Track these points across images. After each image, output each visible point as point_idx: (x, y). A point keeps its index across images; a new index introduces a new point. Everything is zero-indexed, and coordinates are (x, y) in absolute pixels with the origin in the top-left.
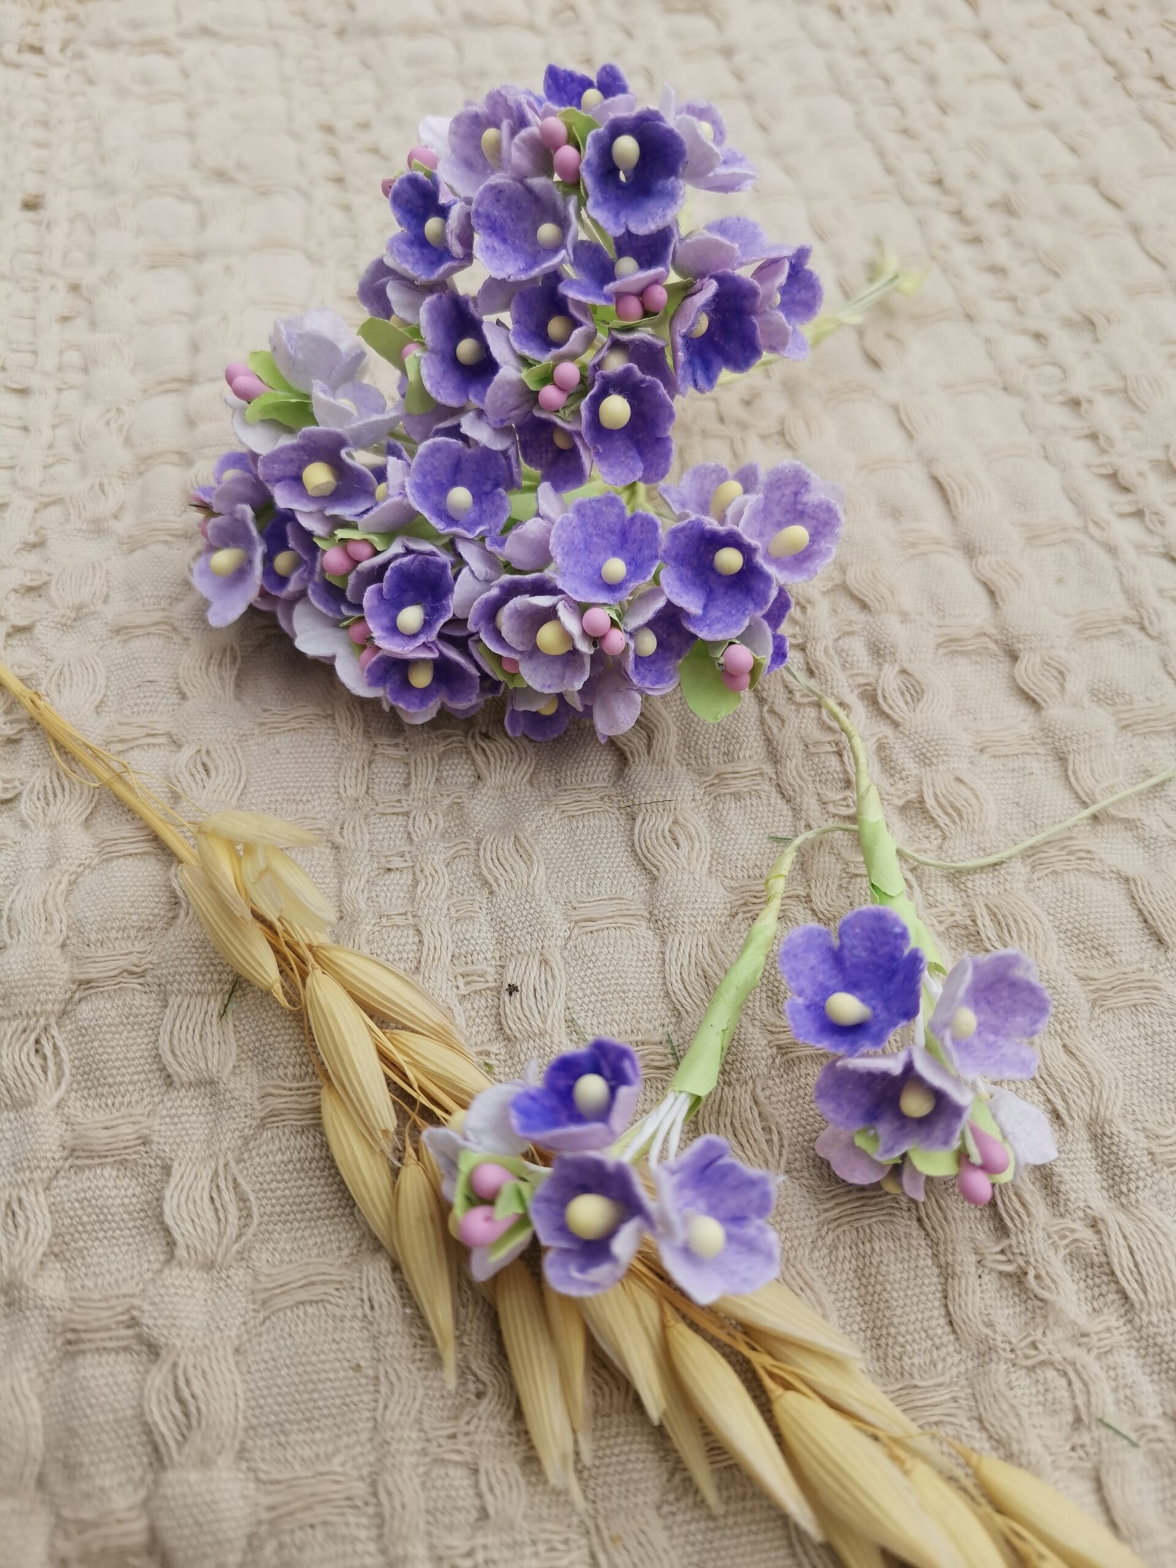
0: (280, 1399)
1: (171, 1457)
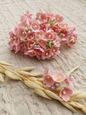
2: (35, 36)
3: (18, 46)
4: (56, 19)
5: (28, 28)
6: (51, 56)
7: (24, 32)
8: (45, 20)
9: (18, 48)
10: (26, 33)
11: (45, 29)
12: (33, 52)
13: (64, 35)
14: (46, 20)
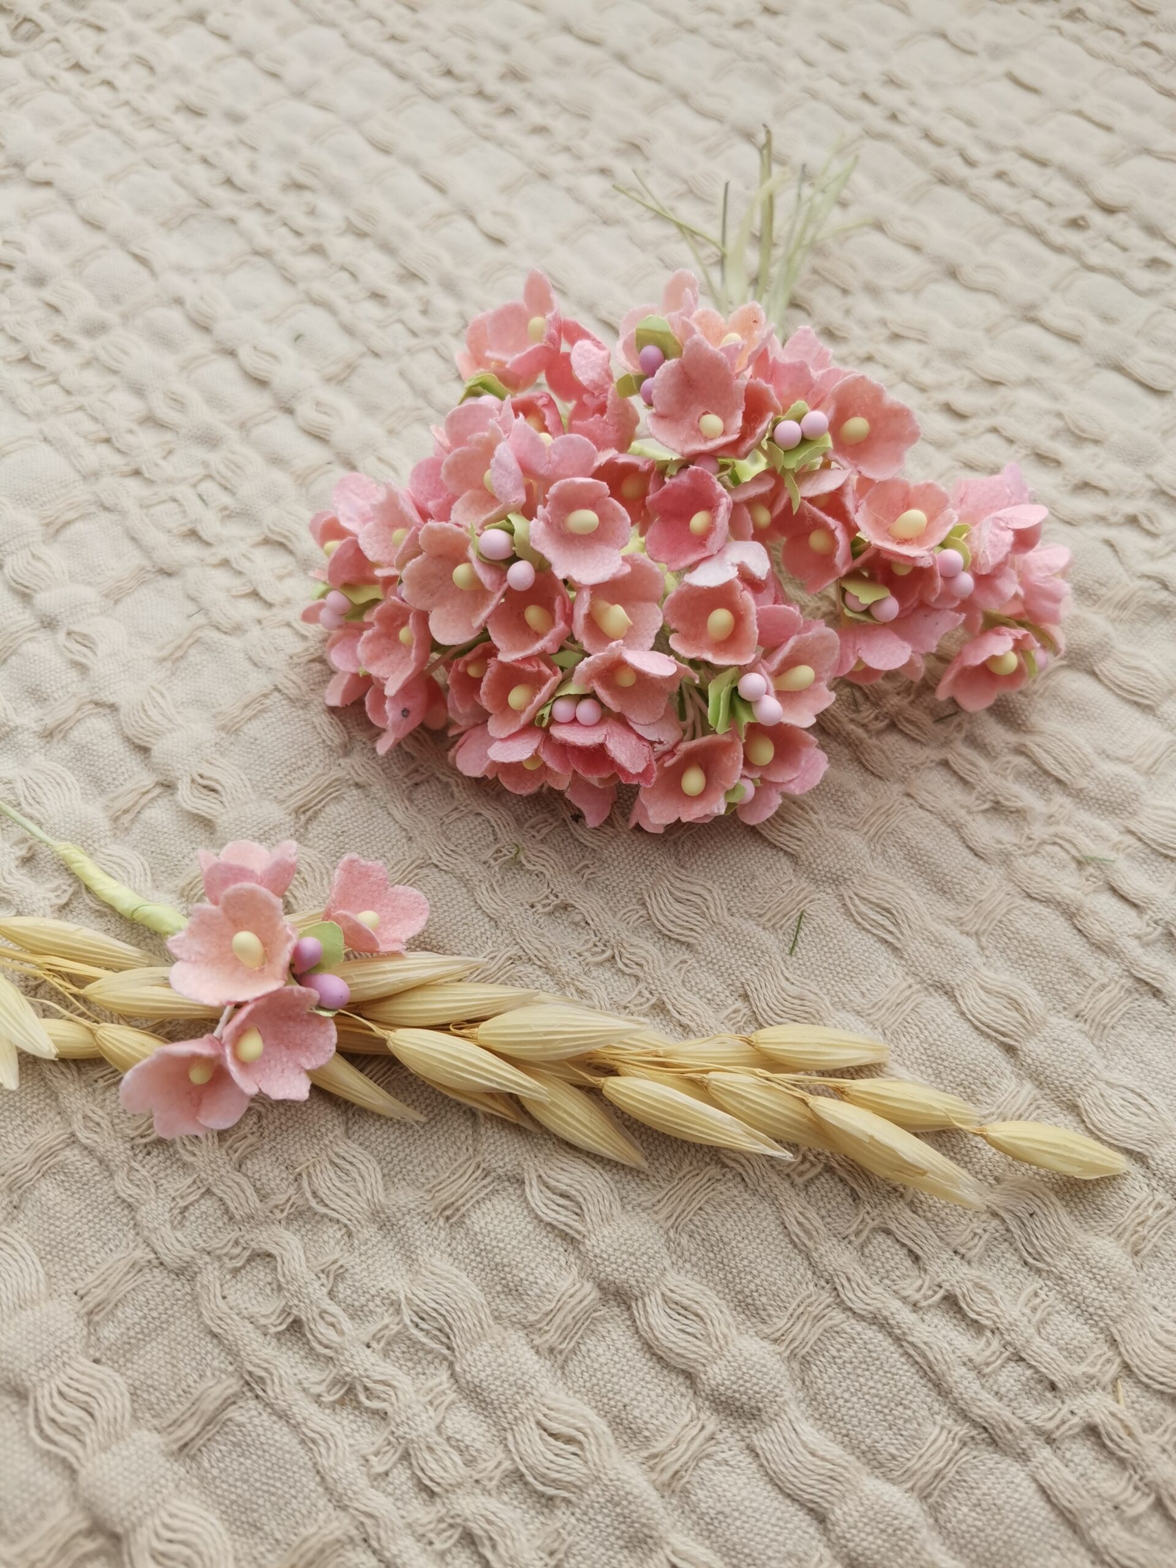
2: (569, 618)
3: (406, 690)
4: (836, 426)
5: (511, 532)
6: (730, 805)
7: (467, 560)
8: (712, 422)
9: (406, 712)
10: (486, 578)
11: (699, 521)
12: (535, 757)
13: (891, 607)
14: (725, 416)
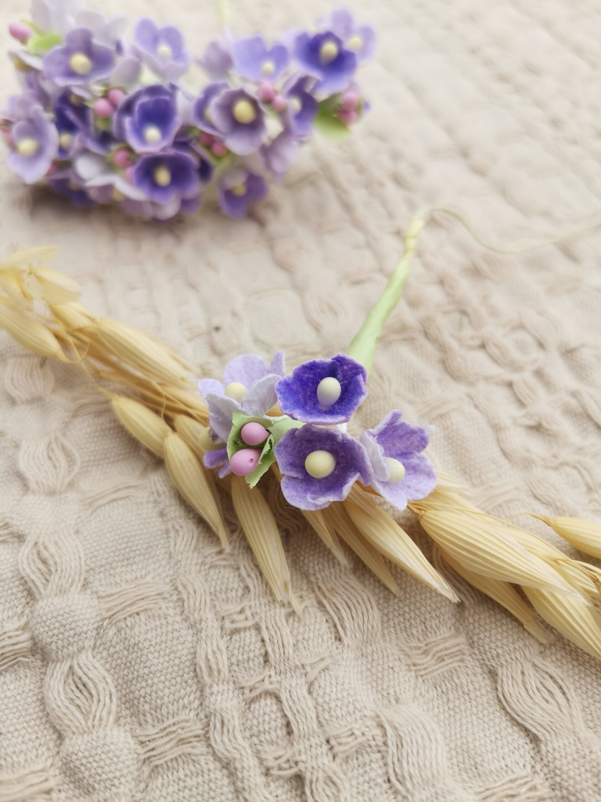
0: (108, 550)
1: (40, 593)
